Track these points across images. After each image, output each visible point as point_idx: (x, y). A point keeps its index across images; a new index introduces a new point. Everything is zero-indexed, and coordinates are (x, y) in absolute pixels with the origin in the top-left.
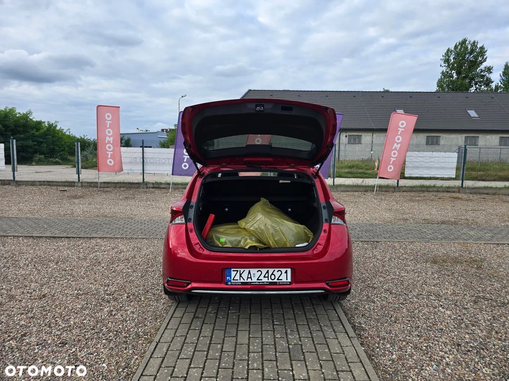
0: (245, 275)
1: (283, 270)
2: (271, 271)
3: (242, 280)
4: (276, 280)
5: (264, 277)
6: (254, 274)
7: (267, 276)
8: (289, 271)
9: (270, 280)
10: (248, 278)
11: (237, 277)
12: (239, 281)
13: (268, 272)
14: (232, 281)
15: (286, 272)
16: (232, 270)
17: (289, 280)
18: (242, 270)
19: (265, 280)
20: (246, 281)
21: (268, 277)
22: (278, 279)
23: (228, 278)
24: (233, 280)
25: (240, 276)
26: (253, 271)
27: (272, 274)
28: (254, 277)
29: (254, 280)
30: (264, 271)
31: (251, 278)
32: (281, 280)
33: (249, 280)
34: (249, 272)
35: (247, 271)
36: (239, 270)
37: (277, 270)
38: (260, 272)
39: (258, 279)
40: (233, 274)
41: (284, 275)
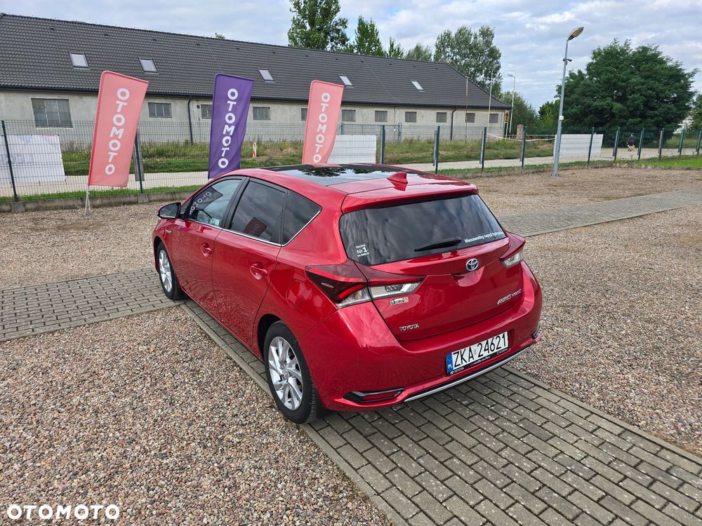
0: (466, 356)
1: (501, 336)
2: (490, 340)
3: (464, 364)
4: (495, 351)
5: (485, 350)
6: (475, 351)
7: (487, 347)
8: (506, 333)
9: (491, 353)
10: (470, 358)
11: (459, 362)
12: (461, 366)
13: (487, 343)
14: (454, 368)
15: (504, 337)
16: (453, 353)
17: (507, 346)
18: (463, 350)
19: (486, 354)
20: (468, 363)
21: (488, 349)
22: (497, 348)
23: (450, 366)
24: (455, 366)
25: (462, 356)
26: (475, 348)
27: (492, 344)
28: (475, 354)
29: (476, 358)
30: (484, 343)
31: (472, 357)
32: (500, 348)
33: (471, 360)
34: (470, 350)
35: (468, 349)
36: (459, 351)
37: (495, 337)
38: (480, 346)
39: (479, 356)
40: (454, 357)
41: (502, 340)
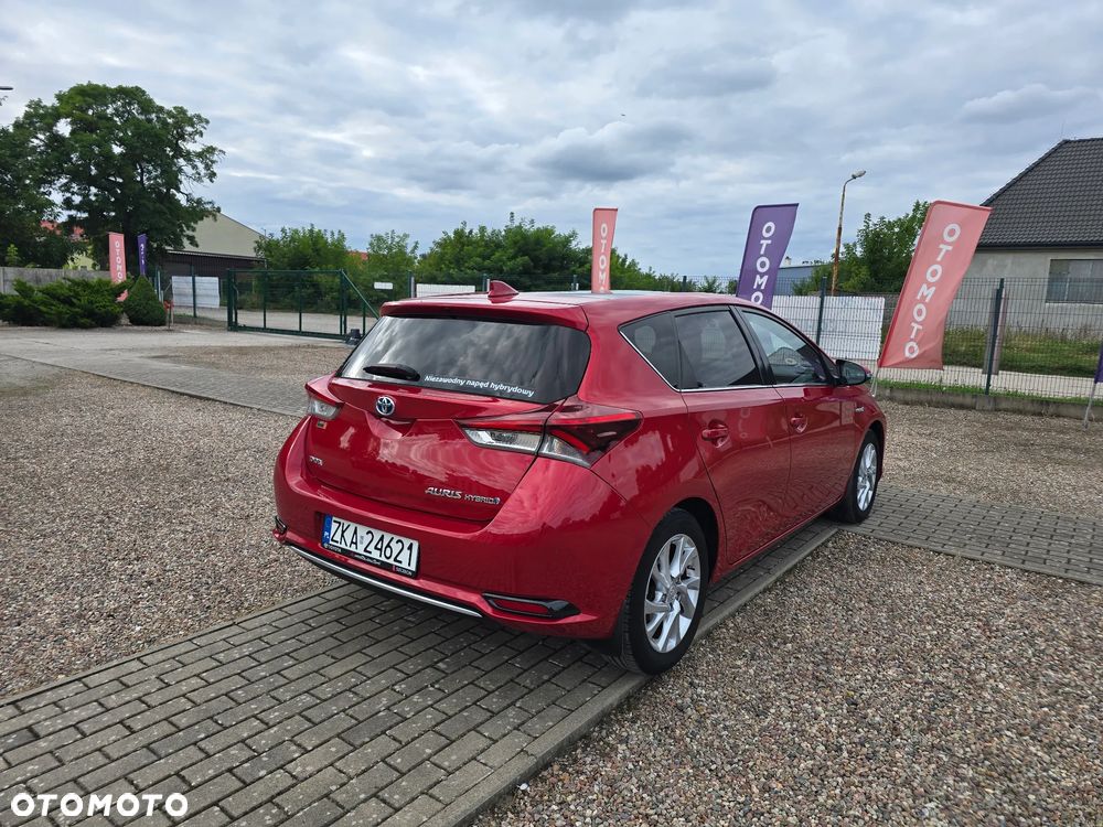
0: (349, 535)
1: (407, 542)
2: (387, 537)
3: (343, 545)
4: (391, 561)
5: (376, 548)
6: (362, 537)
7: (379, 546)
8: (416, 546)
9: (383, 559)
10: (352, 542)
11: (337, 537)
12: (338, 545)
13: (382, 539)
14: (330, 542)
15: (410, 548)
16: (334, 518)
17: (413, 567)
18: (346, 524)
19: (375, 554)
20: (348, 548)
21: (381, 550)
22: (396, 560)
23: (326, 534)
24: (332, 540)
25: (343, 532)
26: (362, 530)
27: (388, 546)
28: (362, 543)
29: (360, 549)
30: (378, 534)
31: (356, 543)
32: (400, 562)
33: (353, 548)
34: (355, 532)
35: (353, 527)
36: (342, 521)
37: (396, 538)
38: (370, 536)
39: (365, 550)
40: (334, 527)
41: (406, 552)
